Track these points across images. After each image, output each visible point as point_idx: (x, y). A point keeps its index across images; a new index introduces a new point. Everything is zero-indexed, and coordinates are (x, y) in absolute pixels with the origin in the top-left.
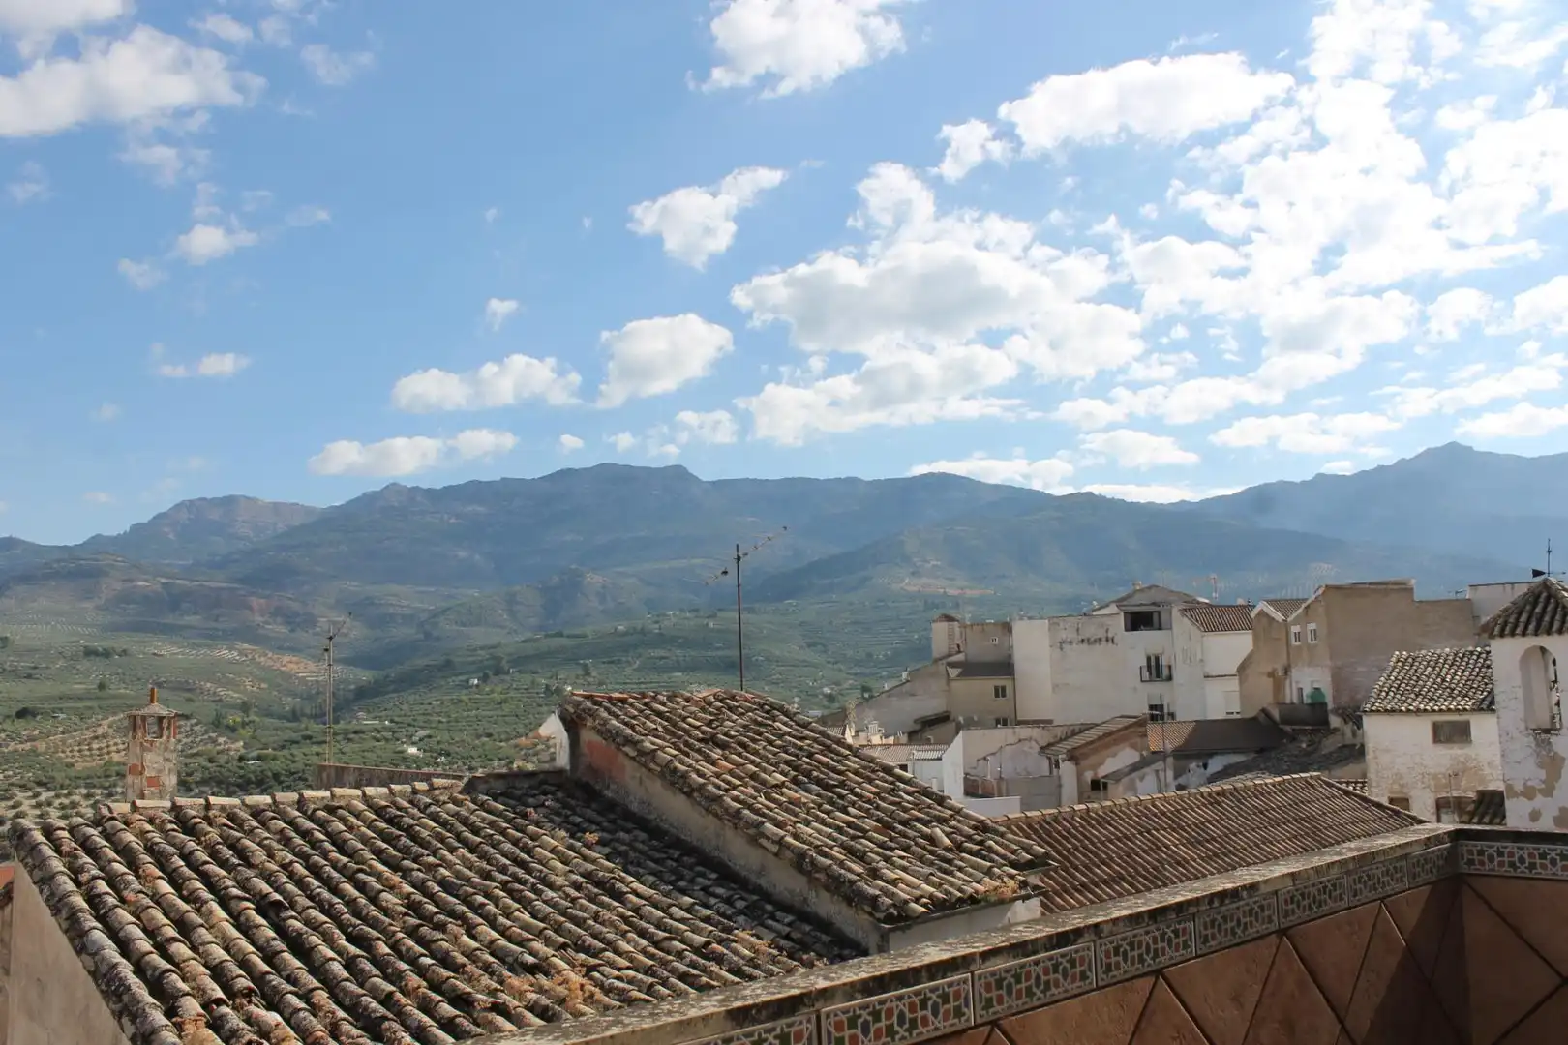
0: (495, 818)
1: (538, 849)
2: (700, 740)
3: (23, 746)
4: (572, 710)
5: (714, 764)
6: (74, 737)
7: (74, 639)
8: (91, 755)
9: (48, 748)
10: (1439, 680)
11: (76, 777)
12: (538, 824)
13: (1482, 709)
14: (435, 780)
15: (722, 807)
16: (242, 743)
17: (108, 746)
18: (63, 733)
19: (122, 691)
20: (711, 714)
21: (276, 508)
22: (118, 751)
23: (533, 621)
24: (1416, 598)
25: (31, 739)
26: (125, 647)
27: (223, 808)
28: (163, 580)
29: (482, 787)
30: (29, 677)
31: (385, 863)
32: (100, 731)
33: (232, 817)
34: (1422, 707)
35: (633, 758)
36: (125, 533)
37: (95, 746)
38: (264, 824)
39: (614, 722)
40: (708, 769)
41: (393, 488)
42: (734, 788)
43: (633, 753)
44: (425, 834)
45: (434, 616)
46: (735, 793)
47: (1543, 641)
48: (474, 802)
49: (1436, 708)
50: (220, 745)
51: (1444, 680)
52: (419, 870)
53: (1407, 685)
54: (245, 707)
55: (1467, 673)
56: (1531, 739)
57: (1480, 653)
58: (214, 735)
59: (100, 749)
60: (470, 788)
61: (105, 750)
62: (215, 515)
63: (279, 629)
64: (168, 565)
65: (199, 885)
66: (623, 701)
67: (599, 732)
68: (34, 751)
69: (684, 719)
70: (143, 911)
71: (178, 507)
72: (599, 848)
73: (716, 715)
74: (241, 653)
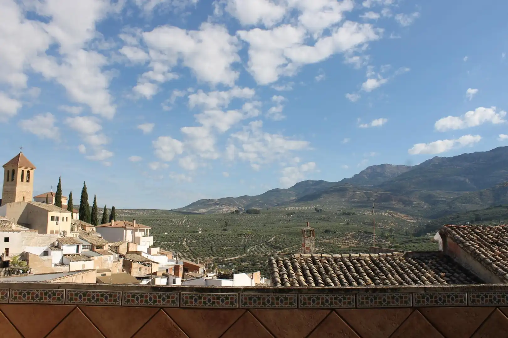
0: (411, 266)
1: (423, 277)
2: (490, 243)
3: (327, 241)
4: (443, 231)
5: (493, 251)
6: (340, 239)
7: (340, 209)
8: (345, 244)
9: (333, 242)
11: (341, 251)
12: (426, 269)
14: (394, 252)
15: (491, 267)
16: (390, 242)
17: (350, 242)
18: (337, 237)
19: (354, 225)
20: (499, 233)
21: (398, 167)
22: (353, 243)
23: (490, 202)
25: (329, 239)
26: (354, 212)
27: (326, 258)
28: (364, 191)
29: (411, 256)
30: (328, 221)
31: (369, 277)
32: (348, 237)
33: (328, 261)
35: (462, 248)
36: (353, 177)
37: (346, 241)
38: (336, 263)
39: (457, 235)
40: (490, 253)
41: (436, 158)
42: (499, 260)
43: (462, 246)
44: (385, 269)
45: (453, 201)
46: (498, 262)
48: (406, 260)
50: (383, 242)
52: (379, 280)
54: (391, 231)
58: (381, 239)
59: (348, 242)
60: (406, 256)
61: (349, 243)
62: (379, 170)
63: (401, 206)
64: (366, 186)
65: (311, 278)
66: (464, 228)
67: (452, 239)
68: (330, 242)
69: (487, 235)
70: (294, 284)
71: (367, 168)
72: (445, 278)
73: (501, 234)
74: (389, 214)
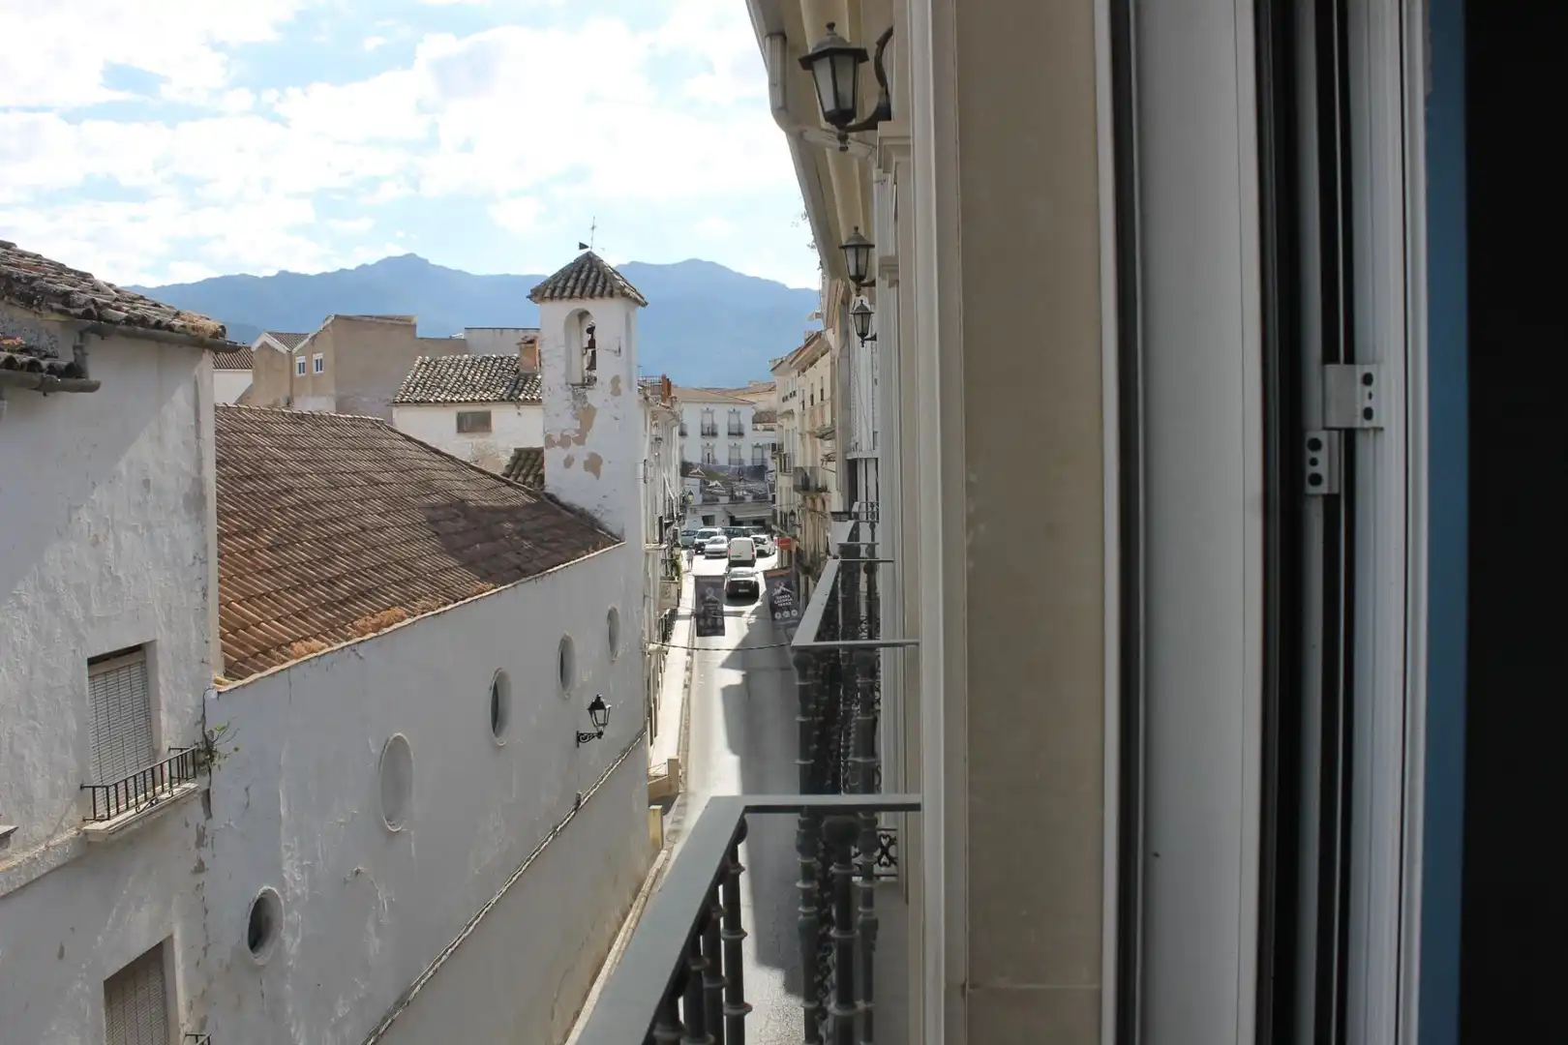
10: (461, 379)
13: (503, 400)
24: (419, 335)
34: (448, 398)
47: (587, 305)
49: (462, 399)
51: (465, 379)
53: (433, 382)
55: (486, 374)
56: (570, 393)
57: (496, 359)
